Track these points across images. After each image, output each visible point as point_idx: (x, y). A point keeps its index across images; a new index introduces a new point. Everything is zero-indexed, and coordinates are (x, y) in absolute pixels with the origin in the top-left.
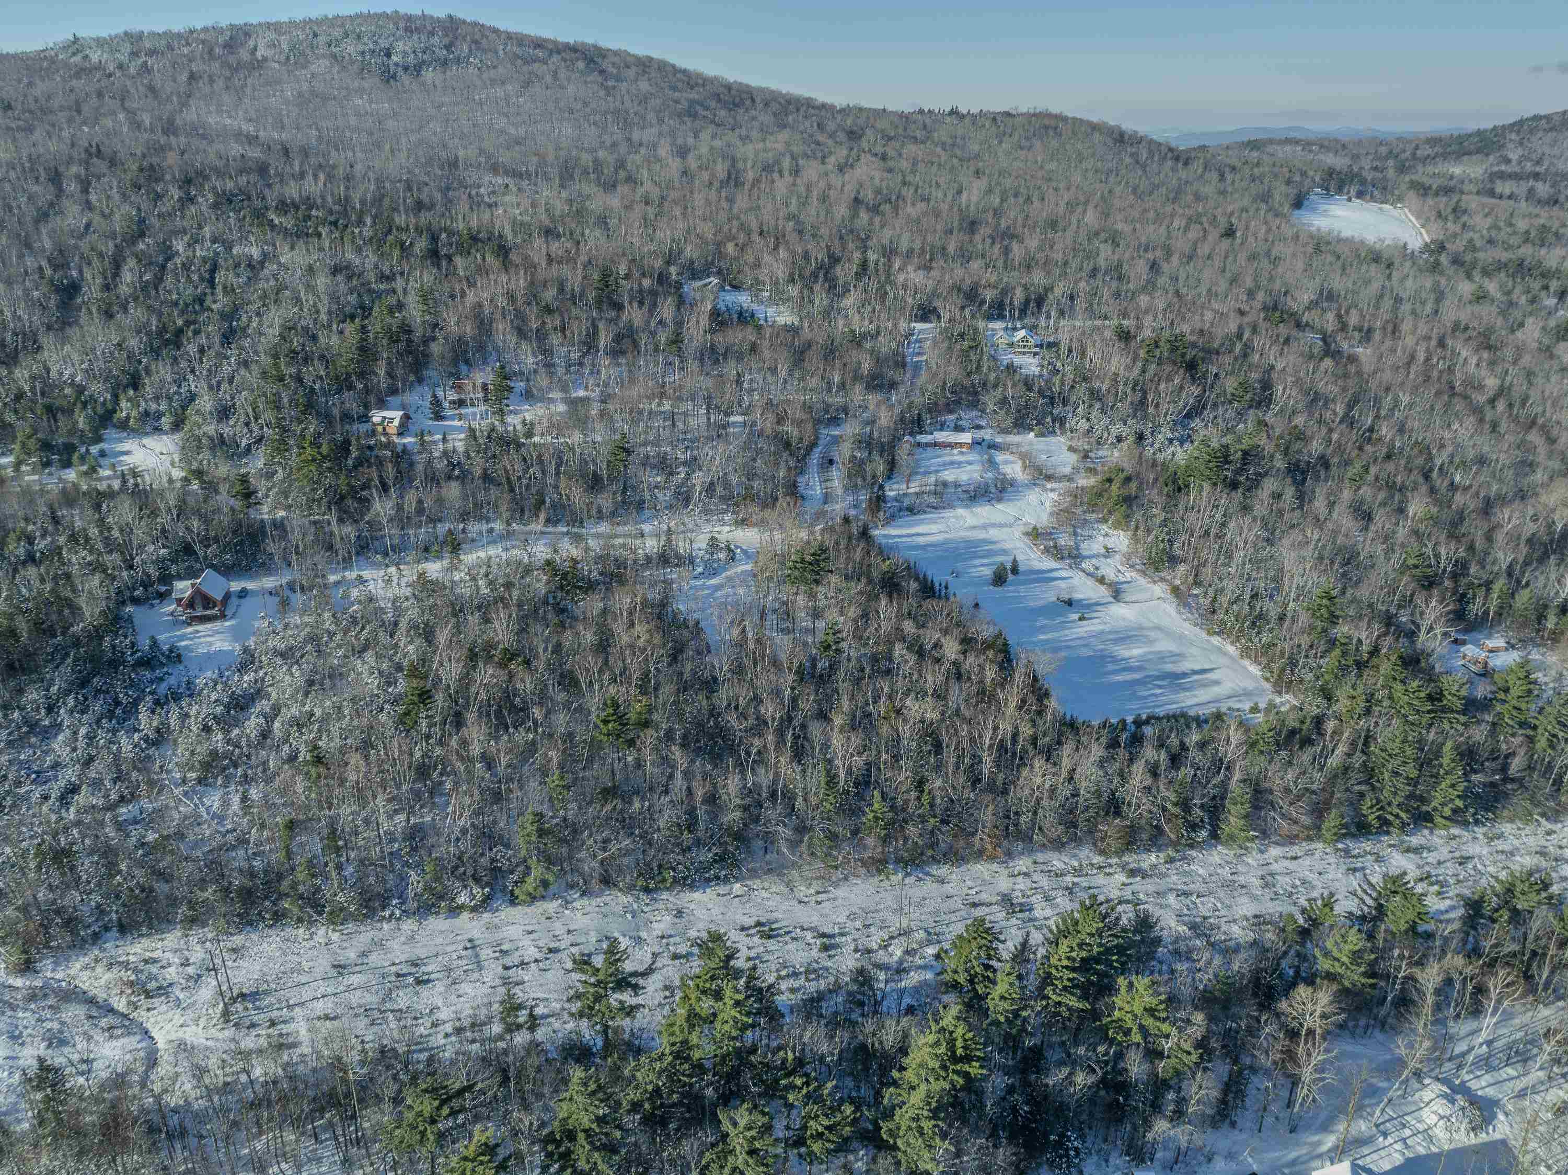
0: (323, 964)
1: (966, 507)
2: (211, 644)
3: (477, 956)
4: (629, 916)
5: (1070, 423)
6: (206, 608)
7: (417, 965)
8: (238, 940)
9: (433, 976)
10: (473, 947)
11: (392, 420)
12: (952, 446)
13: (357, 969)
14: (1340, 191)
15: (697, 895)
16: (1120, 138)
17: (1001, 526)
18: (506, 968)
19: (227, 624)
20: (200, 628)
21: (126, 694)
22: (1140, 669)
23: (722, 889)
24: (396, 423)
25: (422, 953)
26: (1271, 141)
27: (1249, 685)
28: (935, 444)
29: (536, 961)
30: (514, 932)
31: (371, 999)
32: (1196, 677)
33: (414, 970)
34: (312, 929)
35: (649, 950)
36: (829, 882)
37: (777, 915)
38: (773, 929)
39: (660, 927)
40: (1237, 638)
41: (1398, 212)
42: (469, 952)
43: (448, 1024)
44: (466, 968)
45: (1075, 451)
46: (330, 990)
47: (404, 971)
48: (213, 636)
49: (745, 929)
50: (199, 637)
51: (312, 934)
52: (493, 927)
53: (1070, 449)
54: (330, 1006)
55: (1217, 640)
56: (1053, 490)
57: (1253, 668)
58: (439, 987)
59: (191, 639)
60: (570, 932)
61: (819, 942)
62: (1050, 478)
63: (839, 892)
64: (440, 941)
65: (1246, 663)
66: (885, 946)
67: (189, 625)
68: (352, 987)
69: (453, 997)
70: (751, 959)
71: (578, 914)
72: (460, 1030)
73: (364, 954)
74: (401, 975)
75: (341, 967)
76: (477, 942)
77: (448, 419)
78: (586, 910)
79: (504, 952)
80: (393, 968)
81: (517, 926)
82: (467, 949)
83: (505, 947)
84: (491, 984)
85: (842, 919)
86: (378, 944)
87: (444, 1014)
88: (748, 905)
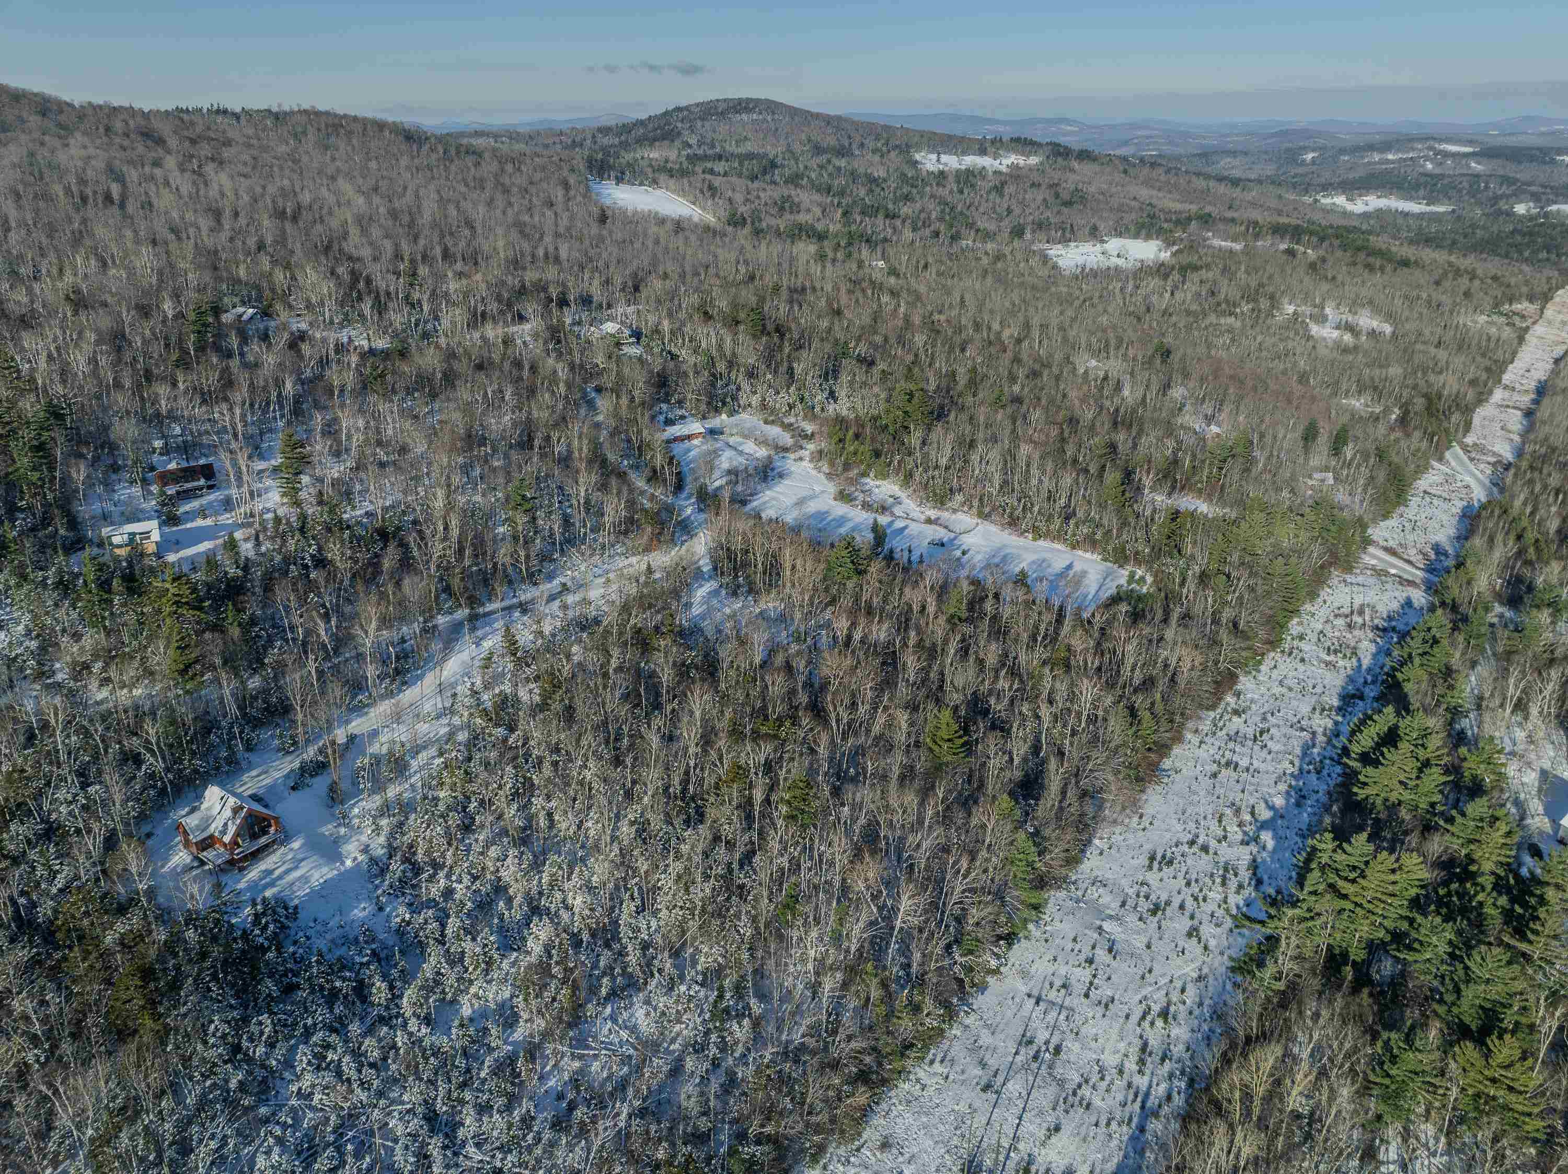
0: (974, 1097)
1: (767, 488)
2: (305, 879)
3: (1053, 1003)
4: (1082, 905)
5: (744, 400)
6: (255, 837)
7: (1030, 1042)
8: (871, 1135)
9: (1055, 1041)
10: (1039, 999)
12: (689, 437)
13: (1000, 1079)
14: (602, 177)
17: (811, 498)
18: (1086, 996)
19: (296, 845)
20: (263, 866)
23: (1094, 850)
24: (155, 536)
25: (1016, 1030)
27: (1102, 567)
28: (676, 439)
29: (1094, 976)
30: (1042, 968)
31: (1052, 1091)
32: (1071, 572)
33: (1035, 1048)
34: (912, 1077)
35: (1131, 919)
36: (1133, 806)
37: (1148, 847)
38: (1164, 857)
39: (1109, 901)
40: (1059, 536)
41: (659, 192)
42: (1043, 1006)
43: (1127, 1065)
44: (1062, 1017)
45: (773, 422)
46: (1016, 1111)
47: (1032, 1053)
48: (296, 868)
49: (1150, 868)
50: (280, 878)
51: (918, 1081)
52: (1024, 974)
53: (766, 422)
54: (1038, 1121)
55: (1041, 543)
56: (801, 459)
57: (1088, 555)
58: (1072, 1047)
59: (272, 884)
60: (1075, 940)
61: (1195, 849)
62: (786, 450)
63: (1149, 810)
64: (1009, 1014)
65: (1080, 553)
66: (1225, 830)
67: (241, 869)
68: (1024, 1093)
69: (1093, 1044)
70: (1188, 884)
71: (1057, 923)
72: (1142, 1062)
73: (983, 1064)
74: (1035, 1058)
75: (987, 1088)
76: (1035, 993)
77: (187, 521)
78: (1057, 918)
79: (1064, 986)
80: (1019, 1058)
81: (1038, 961)
82: (1037, 1003)
83: (1058, 983)
84: (1099, 1015)
85: (1179, 827)
86: (975, 1048)
87: (1111, 1060)
88: (1123, 850)
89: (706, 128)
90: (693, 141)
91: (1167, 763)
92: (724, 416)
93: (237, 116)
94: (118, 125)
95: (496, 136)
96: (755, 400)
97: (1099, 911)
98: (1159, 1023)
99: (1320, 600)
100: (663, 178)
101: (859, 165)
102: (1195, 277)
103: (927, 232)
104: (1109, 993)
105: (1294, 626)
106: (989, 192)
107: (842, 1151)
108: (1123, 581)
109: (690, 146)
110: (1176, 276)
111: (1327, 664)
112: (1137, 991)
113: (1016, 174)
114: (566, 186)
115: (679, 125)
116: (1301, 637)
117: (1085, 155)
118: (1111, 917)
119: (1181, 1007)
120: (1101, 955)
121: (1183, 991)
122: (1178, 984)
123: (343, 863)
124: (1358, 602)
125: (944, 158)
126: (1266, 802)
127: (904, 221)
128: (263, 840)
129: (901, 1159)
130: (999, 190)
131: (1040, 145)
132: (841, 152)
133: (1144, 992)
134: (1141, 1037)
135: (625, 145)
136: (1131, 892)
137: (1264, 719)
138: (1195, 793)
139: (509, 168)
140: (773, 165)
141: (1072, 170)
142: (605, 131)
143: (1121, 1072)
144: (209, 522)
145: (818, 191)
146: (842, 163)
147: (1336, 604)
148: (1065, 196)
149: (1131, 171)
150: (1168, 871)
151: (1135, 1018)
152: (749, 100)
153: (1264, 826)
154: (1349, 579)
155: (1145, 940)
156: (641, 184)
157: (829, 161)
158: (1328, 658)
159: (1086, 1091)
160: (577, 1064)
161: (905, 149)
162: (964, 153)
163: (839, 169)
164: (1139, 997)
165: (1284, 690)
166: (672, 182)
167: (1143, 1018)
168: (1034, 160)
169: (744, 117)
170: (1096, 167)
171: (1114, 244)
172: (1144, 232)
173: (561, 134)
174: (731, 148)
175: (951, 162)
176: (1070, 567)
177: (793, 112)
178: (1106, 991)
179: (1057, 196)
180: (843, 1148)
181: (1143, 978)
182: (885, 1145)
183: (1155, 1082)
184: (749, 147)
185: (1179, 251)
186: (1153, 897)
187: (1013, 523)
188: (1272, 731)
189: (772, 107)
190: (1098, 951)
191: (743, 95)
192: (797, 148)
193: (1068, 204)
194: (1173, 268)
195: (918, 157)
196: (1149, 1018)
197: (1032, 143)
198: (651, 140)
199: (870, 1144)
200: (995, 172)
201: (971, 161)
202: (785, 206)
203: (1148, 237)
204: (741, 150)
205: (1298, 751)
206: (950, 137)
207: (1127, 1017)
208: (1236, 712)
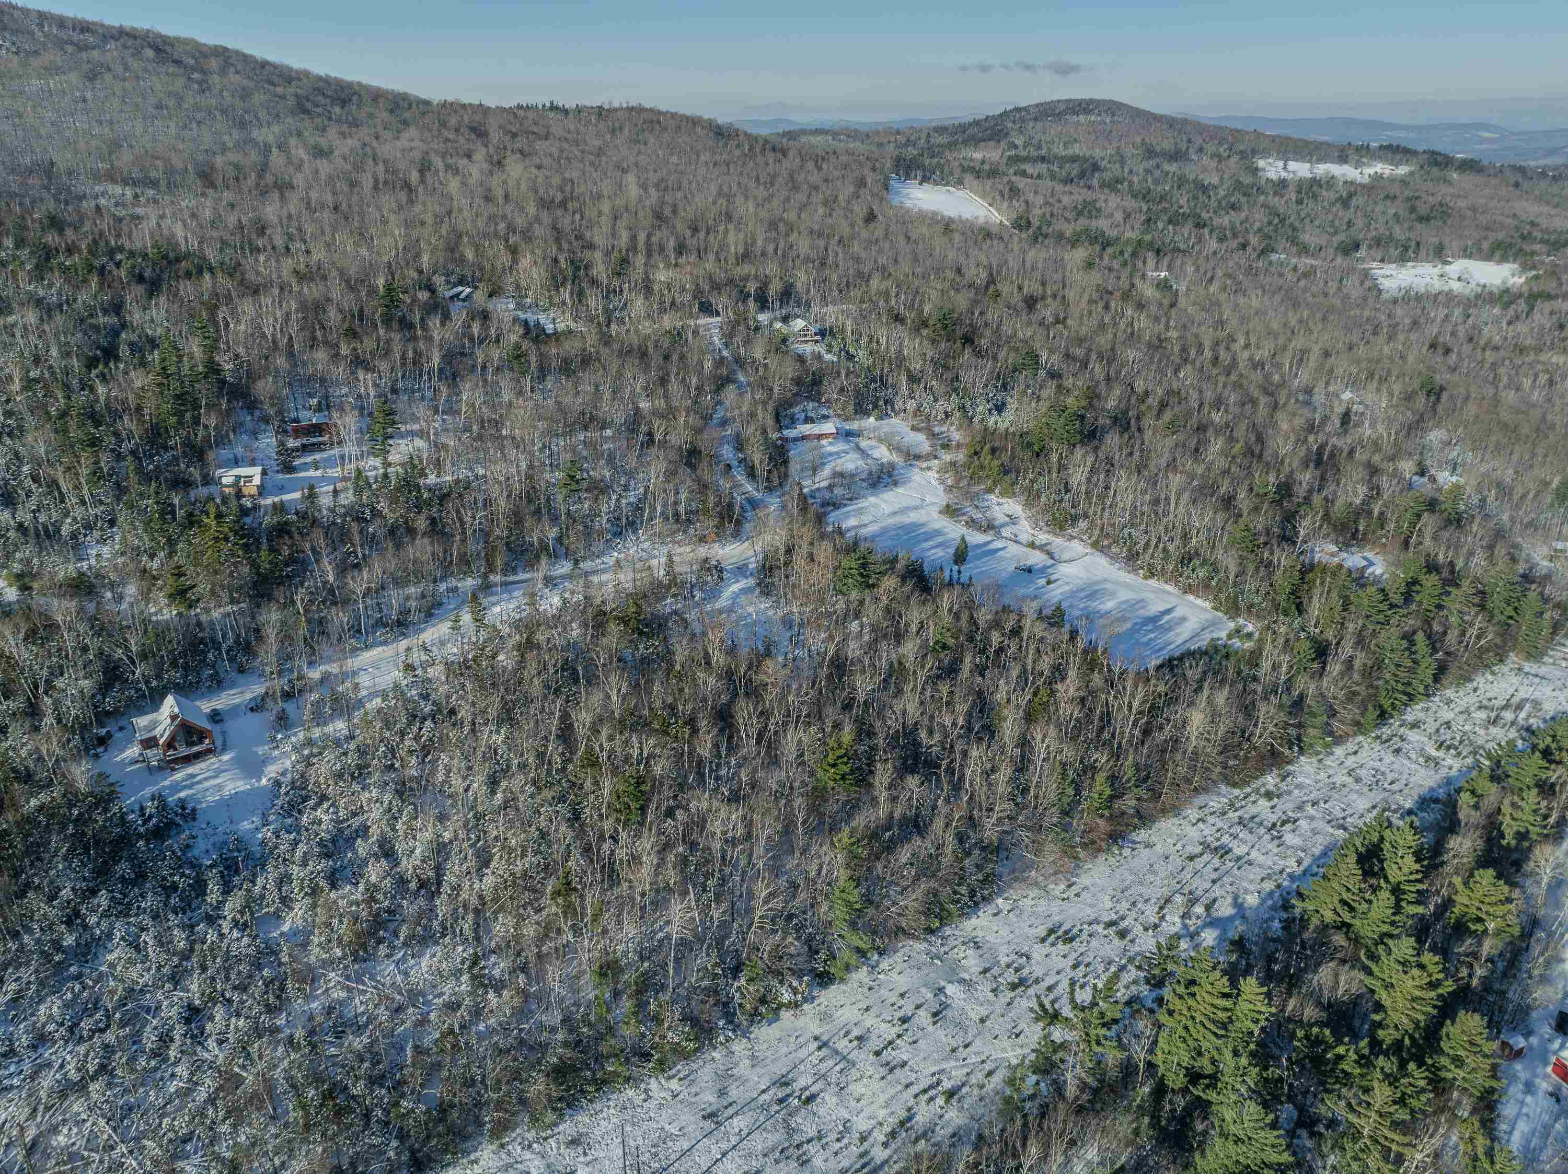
0: (691, 1121)
1: (872, 495)
2: (220, 787)
3: (837, 1052)
4: (937, 962)
5: (899, 404)
6: (190, 744)
7: (786, 1084)
8: (567, 1128)
9: (814, 1089)
10: (825, 1044)
11: (249, 478)
12: (820, 437)
13: (730, 1111)
14: (908, 177)
15: (974, 921)
16: (721, 133)
17: (916, 508)
18: (878, 1054)
19: (226, 758)
20: (190, 770)
21: (183, 875)
22: (1124, 619)
23: (991, 909)
24: (257, 480)
25: (780, 1069)
26: (803, 132)
27: (1209, 616)
28: (804, 438)
29: (899, 1036)
30: (848, 1014)
31: (775, 1138)
32: (1167, 618)
33: (788, 1090)
34: (643, 1086)
35: (984, 989)
36: (1068, 874)
37: (1056, 918)
38: (1066, 932)
39: (972, 963)
40: (1173, 577)
41: (960, 193)
42: (825, 1051)
43: (876, 1133)
44: (838, 1068)
45: (919, 430)
46: (724, 1146)
47: (780, 1095)
48: (216, 777)
49: (1043, 940)
50: (199, 782)
51: (646, 1091)
52: (825, 1017)
53: (913, 428)
54: (740, 1162)
55: (1153, 582)
56: (929, 468)
57: (1199, 602)
58: (830, 1099)
59: (190, 787)
60: (902, 995)
61: (1111, 931)
62: (918, 457)
63: (1084, 880)
64: (785, 1050)
65: (1191, 598)
66: (1162, 918)
67: (173, 770)
68: (744, 1133)
69: (853, 1103)
70: (1075, 967)
71: (894, 974)
72: (893, 1134)
73: (722, 1093)
74: (781, 1101)
75: (712, 1115)
76: (825, 1038)
77: (301, 470)
78: (898, 969)
79: (860, 1038)
80: (765, 1096)
81: (847, 1007)
82: (820, 1048)
83: (856, 1032)
84: (877, 1076)
85: (1109, 904)
86: (726, 1076)
87: (861, 1124)
88: (1024, 916)
89: (1035, 130)
90: (1019, 142)
91: (1141, 835)
92: (872, 419)
93: (566, 112)
94: (453, 121)
95: (835, 134)
96: (911, 405)
97: (953, 975)
98: (940, 1101)
99: (1470, 686)
100: (968, 178)
101: (1191, 171)
102: (1548, 306)
103: (1234, 244)
104: (905, 1058)
105: (1414, 713)
106: (1332, 204)
107: (531, 1135)
108: (1223, 634)
109: (1016, 147)
110: (1522, 306)
111: (1428, 759)
112: (936, 1062)
113: (1375, 185)
114: (861, 183)
115: (1010, 125)
116: (1415, 725)
117: (1469, 166)
118: (962, 981)
119: (976, 1091)
120: (923, 1018)
121: (990, 1074)
122: (988, 1066)
123: (259, 780)
124: (1522, 694)
125: (1293, 165)
126: (1236, 898)
127: (1211, 232)
128: (196, 749)
129: (582, 1159)
130: (1345, 202)
131: (1414, 153)
132: (1176, 156)
133: (946, 1065)
134: (909, 1110)
135: (952, 145)
136: (1004, 960)
137: (1300, 808)
138: (1154, 873)
139: (810, 165)
140: (1096, 167)
141: (1446, 181)
142: (941, 130)
143: (863, 1139)
144: (319, 473)
145: (1134, 196)
146: (1172, 168)
147: (1488, 695)
148: (1423, 209)
149: (1526, 185)
150: (1062, 948)
151: (914, 1090)
152: (1091, 101)
153: (1213, 923)
154: (1528, 667)
155: (984, 1013)
156: (947, 184)
157: (1158, 166)
158: (1434, 753)
159: (812, 1148)
160: (344, 994)
161: (1247, 156)
162: (1321, 160)
163: (1167, 174)
164: (935, 1069)
165: (1349, 780)
166: (976, 182)
167: (925, 1091)
168: (1403, 170)
169: (1082, 118)
170: (1478, 179)
171: (1457, 266)
172: (1498, 254)
173: (898, 132)
174: (1059, 150)
175: (1301, 169)
176: (1168, 611)
177: (1136, 113)
178: (902, 1053)
179: (1413, 209)
180: (533, 1132)
181: (954, 1050)
182: (574, 1142)
183: (895, 1157)
184: (1076, 150)
185: (1537, 277)
186: (1025, 972)
187: (1131, 559)
188: (1302, 823)
189: (1113, 108)
190: (922, 1013)
191: (1086, 96)
192: (1128, 151)
193: (1425, 219)
194: (1520, 295)
195: (1261, 163)
196: (932, 1093)
197: (1406, 151)
198: (975, 141)
199: (561, 1137)
200: (1346, 182)
201: (1323, 169)
202: (1087, 210)
203: (1504, 259)
204: (1069, 152)
205: (1317, 851)
206: (1307, 143)
207: (907, 1086)
208: (1269, 795)
